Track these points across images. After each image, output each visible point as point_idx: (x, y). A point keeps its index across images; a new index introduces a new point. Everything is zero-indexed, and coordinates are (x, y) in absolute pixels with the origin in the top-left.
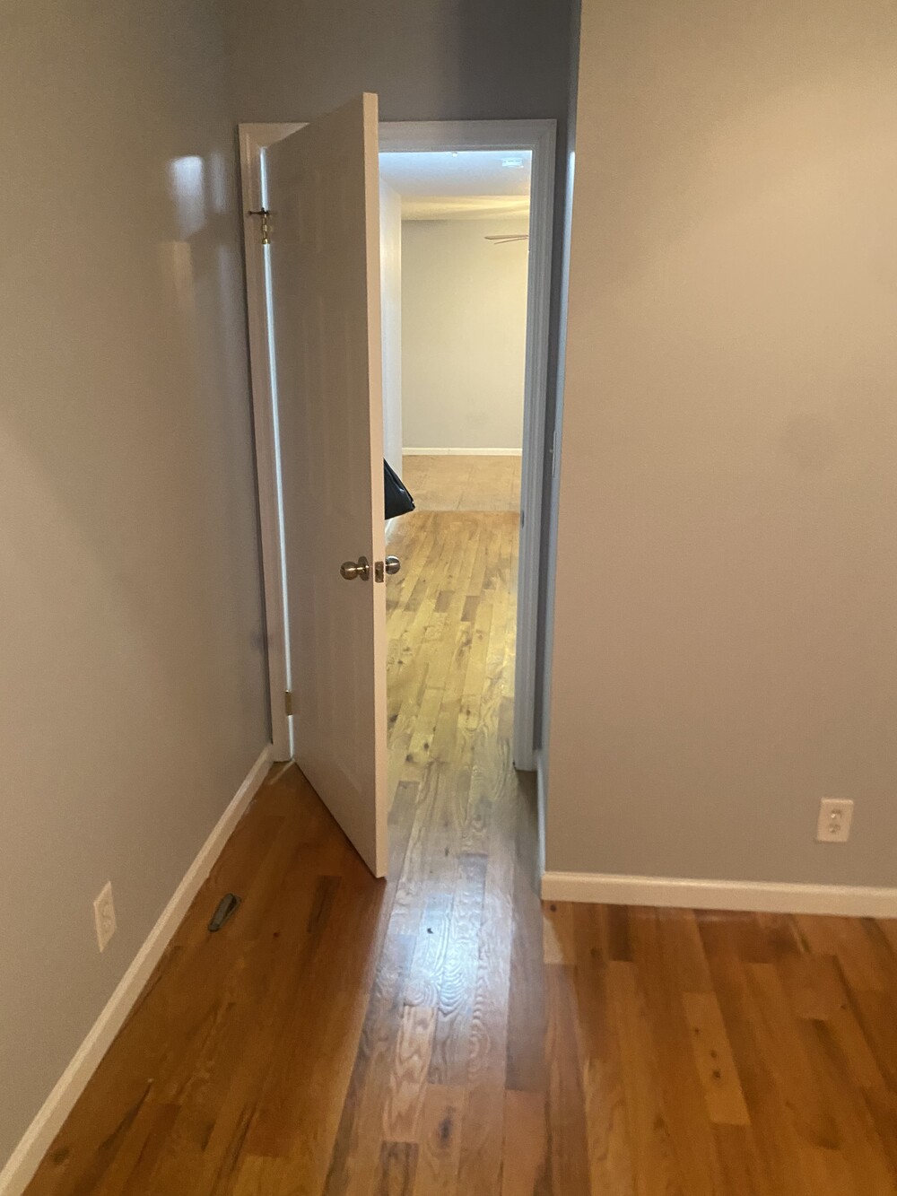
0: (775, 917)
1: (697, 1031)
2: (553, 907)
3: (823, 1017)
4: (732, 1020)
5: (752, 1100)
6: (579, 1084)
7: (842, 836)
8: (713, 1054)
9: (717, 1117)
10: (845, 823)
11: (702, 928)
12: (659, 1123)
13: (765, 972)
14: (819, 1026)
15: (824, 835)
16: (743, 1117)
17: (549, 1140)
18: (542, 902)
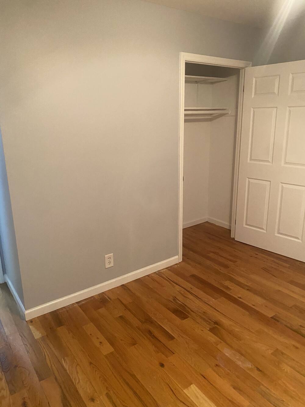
0: (99, 295)
1: (91, 334)
2: (31, 321)
3: (121, 315)
4: (99, 327)
5: (112, 344)
6: (63, 366)
7: (112, 265)
8: (97, 338)
9: (105, 353)
10: (112, 260)
11: (80, 307)
12: (91, 363)
13: (102, 311)
14: (121, 317)
15: (107, 266)
16: (112, 349)
17: (61, 387)
18: (27, 321)
